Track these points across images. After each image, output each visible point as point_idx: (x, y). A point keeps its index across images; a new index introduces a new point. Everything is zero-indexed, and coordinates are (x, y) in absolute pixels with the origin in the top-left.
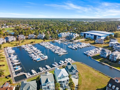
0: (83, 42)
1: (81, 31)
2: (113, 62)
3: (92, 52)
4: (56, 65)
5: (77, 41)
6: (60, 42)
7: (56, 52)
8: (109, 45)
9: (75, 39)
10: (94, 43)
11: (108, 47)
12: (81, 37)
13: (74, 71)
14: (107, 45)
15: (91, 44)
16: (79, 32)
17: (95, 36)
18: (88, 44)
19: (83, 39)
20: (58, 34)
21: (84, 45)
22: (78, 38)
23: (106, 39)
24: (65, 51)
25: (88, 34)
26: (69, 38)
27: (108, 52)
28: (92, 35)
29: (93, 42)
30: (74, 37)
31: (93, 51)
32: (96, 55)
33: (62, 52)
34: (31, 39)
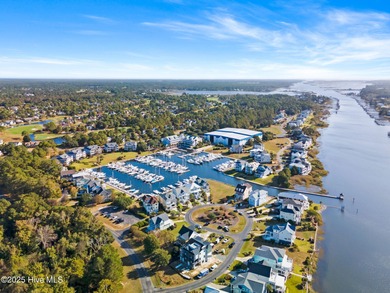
0: (210, 151)
1: (204, 129)
2: (249, 175)
3: (225, 167)
4: (180, 184)
5: (199, 150)
6: (170, 154)
7: (172, 170)
8: (250, 154)
9: (195, 148)
10: (229, 153)
11: (249, 157)
12: (205, 142)
13: (205, 185)
14: (246, 155)
15: (223, 154)
16: (200, 132)
17: (230, 140)
18: (219, 155)
19: (211, 147)
20: (162, 140)
21: (213, 156)
22: (200, 145)
23: (249, 144)
24: (185, 168)
25: (218, 137)
26: (184, 146)
27: (244, 164)
28: (224, 138)
29: (227, 151)
30: (194, 144)
31: (226, 165)
32: (229, 169)
33: (181, 169)
34: (112, 151)
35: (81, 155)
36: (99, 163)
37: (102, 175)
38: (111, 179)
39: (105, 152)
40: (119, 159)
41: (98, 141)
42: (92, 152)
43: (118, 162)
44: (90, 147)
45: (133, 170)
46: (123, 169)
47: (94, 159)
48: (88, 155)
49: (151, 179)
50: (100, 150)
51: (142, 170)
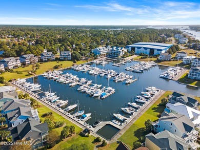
9: (123, 57)
17: (152, 50)
20: (92, 51)
22: (127, 55)
25: (139, 48)
28: (146, 48)
30: (121, 54)
34: (48, 60)
35: (15, 64)
36: (35, 72)
37: (36, 87)
38: (47, 93)
39: (41, 61)
40: (56, 68)
41: (35, 52)
42: (27, 61)
43: (56, 71)
44: (25, 56)
45: (73, 80)
46: (62, 79)
47: (30, 68)
48: (24, 64)
49: (100, 92)
50: (36, 59)
51: (83, 80)
